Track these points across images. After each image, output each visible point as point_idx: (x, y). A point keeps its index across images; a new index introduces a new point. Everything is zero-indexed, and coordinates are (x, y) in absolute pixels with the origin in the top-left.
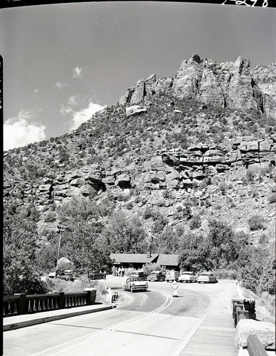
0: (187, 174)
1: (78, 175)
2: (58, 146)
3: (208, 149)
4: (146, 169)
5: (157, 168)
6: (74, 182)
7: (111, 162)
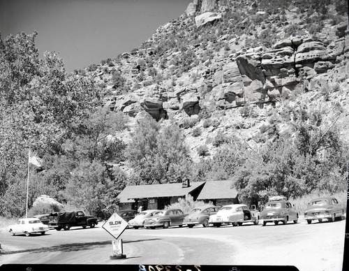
0: (273, 82)
1: (132, 100)
2: (110, 69)
3: (301, 42)
4: (217, 82)
5: (232, 79)
6: (128, 109)
7: (174, 80)
